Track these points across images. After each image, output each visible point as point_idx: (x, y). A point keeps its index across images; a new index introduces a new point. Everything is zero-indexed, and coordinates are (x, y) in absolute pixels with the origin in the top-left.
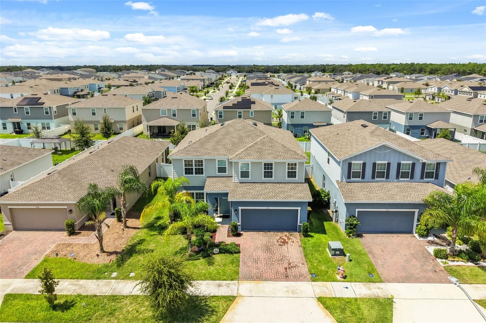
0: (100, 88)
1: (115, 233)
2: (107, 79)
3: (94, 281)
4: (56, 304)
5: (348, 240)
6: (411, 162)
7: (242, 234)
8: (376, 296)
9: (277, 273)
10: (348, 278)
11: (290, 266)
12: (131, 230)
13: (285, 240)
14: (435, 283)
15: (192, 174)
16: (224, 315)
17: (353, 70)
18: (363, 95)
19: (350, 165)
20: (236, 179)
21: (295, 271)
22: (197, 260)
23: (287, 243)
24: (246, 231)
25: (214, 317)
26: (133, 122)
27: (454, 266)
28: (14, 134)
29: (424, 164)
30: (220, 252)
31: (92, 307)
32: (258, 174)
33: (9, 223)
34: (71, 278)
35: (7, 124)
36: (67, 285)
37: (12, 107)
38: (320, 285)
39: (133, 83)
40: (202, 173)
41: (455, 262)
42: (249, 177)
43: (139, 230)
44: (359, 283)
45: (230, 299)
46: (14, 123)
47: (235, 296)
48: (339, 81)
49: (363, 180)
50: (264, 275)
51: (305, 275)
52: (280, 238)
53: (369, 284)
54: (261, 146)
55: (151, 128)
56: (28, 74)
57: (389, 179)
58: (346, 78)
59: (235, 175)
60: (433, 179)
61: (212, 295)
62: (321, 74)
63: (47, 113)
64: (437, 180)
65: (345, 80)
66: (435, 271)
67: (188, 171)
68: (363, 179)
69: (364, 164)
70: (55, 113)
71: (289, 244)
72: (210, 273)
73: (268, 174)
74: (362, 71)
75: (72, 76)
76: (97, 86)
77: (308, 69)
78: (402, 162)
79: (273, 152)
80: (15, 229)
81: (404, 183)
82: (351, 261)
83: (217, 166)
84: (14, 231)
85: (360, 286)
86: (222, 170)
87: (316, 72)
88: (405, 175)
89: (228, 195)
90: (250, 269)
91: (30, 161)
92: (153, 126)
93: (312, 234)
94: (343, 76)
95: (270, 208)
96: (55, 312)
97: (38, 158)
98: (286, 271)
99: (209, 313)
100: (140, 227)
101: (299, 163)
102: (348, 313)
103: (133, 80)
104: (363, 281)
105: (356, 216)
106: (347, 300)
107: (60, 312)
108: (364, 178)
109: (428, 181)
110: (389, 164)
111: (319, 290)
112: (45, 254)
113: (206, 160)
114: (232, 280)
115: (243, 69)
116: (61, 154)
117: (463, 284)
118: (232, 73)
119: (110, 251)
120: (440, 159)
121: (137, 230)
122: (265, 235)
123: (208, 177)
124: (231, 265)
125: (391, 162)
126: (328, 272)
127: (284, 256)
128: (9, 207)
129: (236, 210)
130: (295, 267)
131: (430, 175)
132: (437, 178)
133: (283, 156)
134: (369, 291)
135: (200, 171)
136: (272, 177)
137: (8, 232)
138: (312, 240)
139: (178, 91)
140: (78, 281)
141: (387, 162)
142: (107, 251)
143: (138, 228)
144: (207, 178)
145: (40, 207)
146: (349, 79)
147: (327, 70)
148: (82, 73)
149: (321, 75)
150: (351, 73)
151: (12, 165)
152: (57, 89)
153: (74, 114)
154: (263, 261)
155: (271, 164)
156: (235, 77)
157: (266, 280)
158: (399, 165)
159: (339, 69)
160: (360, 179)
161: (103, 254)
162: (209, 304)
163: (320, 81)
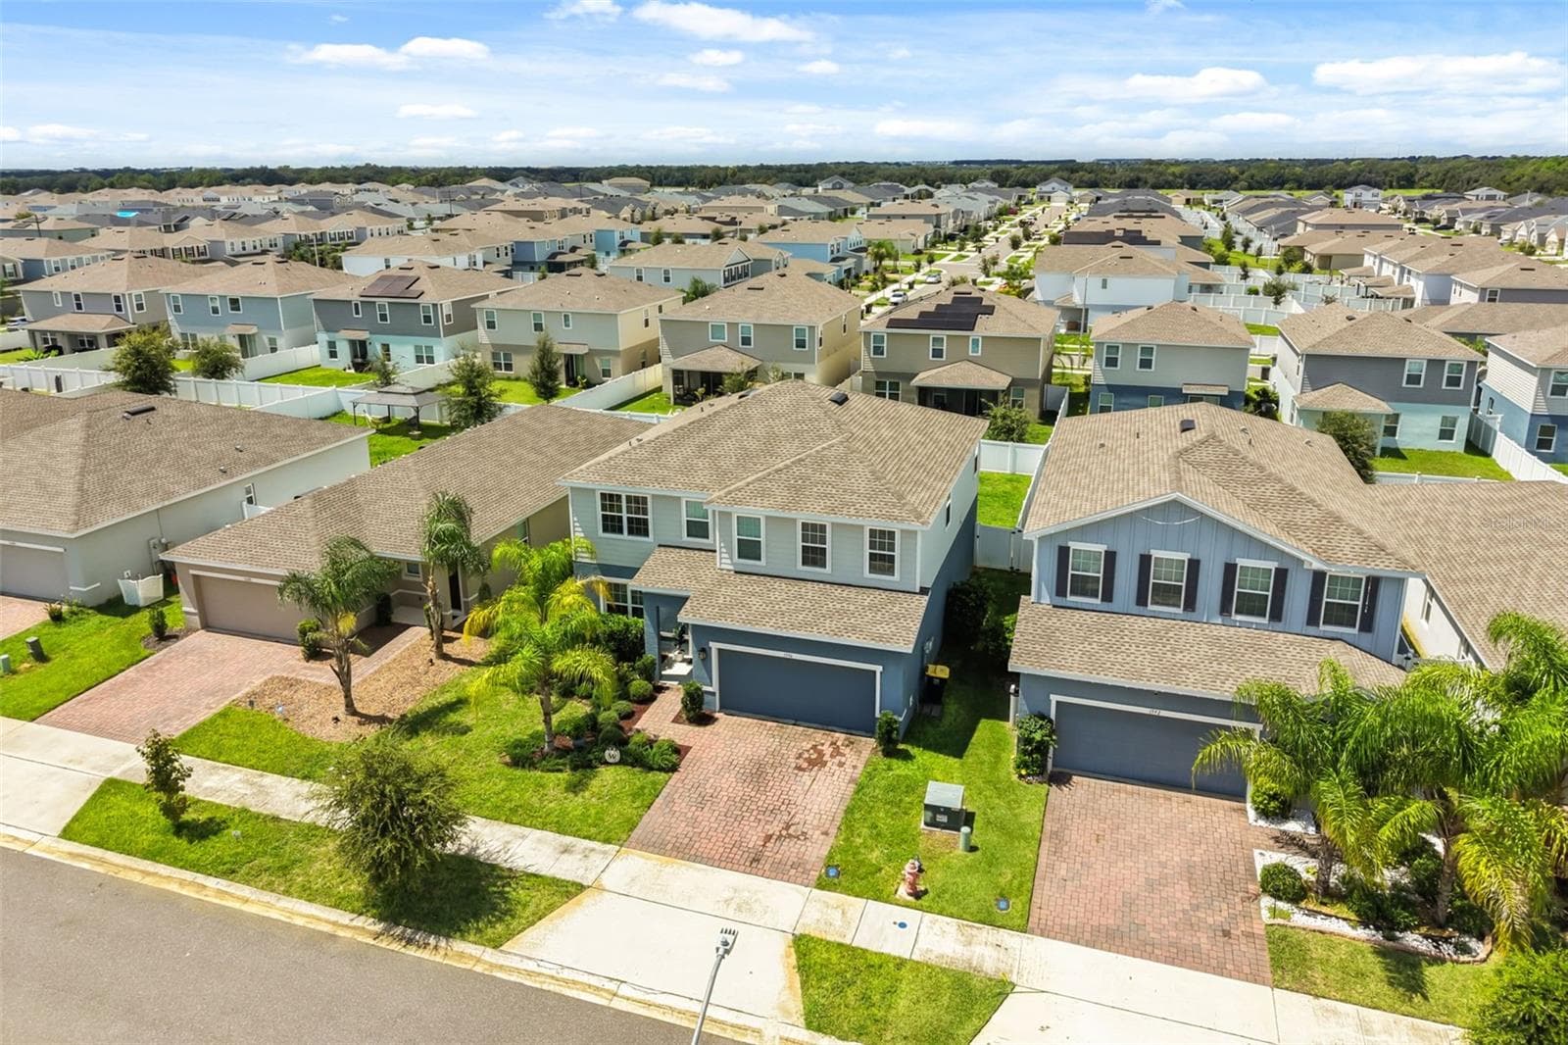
0: (624, 244)
1: (408, 668)
2: (667, 212)
3: (297, 781)
4: (187, 822)
5: (1011, 787)
6: (1272, 565)
7: (717, 719)
8: (970, 968)
9: (737, 845)
10: (925, 901)
11: (784, 833)
12: (451, 664)
13: (821, 754)
14: (1197, 970)
15: (621, 531)
16: (525, 929)
17: (1518, 179)
18: (1461, 285)
19: (1063, 552)
20: (726, 560)
21: (789, 850)
22: (553, 771)
23: (824, 764)
24: (733, 712)
25: (500, 927)
26: (644, 354)
27: (1304, 929)
28: (353, 371)
29: (1319, 577)
30: (622, 762)
31: (254, 843)
32: (783, 551)
33: (192, 610)
34: (252, 767)
35: (337, 344)
36: (236, 782)
37: (350, 302)
38: (831, 902)
39: (725, 229)
40: (646, 534)
41: (1319, 917)
42: (759, 559)
43: (469, 669)
44: (949, 919)
45: (569, 890)
46: (352, 343)
47: (585, 884)
48: (1436, 222)
49: (1106, 606)
50: (697, 845)
51: (808, 867)
52: (814, 747)
53: (978, 928)
54: (810, 471)
55: (678, 376)
56: (477, 194)
57: (1193, 611)
58: (1466, 212)
59: (724, 550)
60: (1355, 631)
61: (531, 870)
62: (1377, 196)
63: (427, 319)
64: (1366, 636)
65: (1461, 219)
66: (1227, 934)
67: (612, 525)
68: (1105, 603)
69: (1111, 557)
70: (449, 319)
71: (827, 769)
72: (564, 813)
73: (814, 556)
74: (1551, 185)
75: (574, 203)
76: (617, 235)
77: (1349, 173)
78: (1241, 562)
79: (834, 491)
80: (207, 626)
81: (1246, 630)
82: (973, 849)
83: (685, 519)
84: (203, 631)
85: (947, 928)
86: (698, 529)
87: (1358, 190)
88: (1251, 606)
89: (684, 604)
90: (674, 820)
91: (301, 457)
92: (689, 372)
93: (914, 751)
94: (1457, 206)
95: (796, 656)
96: (175, 840)
97: (324, 449)
98: (764, 846)
99: (494, 916)
100: (478, 660)
101: (902, 531)
102: (851, 995)
103: (728, 219)
104: (965, 916)
105: (1053, 716)
106: (876, 961)
107: (185, 843)
108: (1111, 601)
109: (1334, 636)
110: (1194, 565)
111: (817, 916)
112: (234, 697)
113: (654, 496)
114: (607, 841)
115: (1108, 176)
116: (419, 438)
117: (1292, 990)
118: (1054, 190)
119: (372, 713)
120: (1380, 567)
121: (466, 667)
122: (776, 733)
123: (660, 546)
124: (628, 801)
125: (1202, 556)
126: (880, 870)
127: (787, 802)
128: (192, 572)
129: (703, 650)
130: (798, 838)
131: (1341, 615)
132: (1367, 626)
133: (858, 506)
134: (959, 949)
135: (639, 528)
136: (824, 565)
137: (189, 631)
138: (900, 768)
139: (836, 255)
140: (261, 776)
141: (1189, 556)
142: (364, 712)
143: (471, 663)
144: (657, 549)
145: (254, 580)
146: (1473, 218)
147: (1421, 179)
148: (611, 191)
149: (1380, 198)
150: (1500, 194)
151: (253, 464)
152: (505, 244)
153: (491, 325)
154: (722, 804)
155: (823, 528)
156: (1064, 204)
157: (696, 858)
158: (1230, 569)
159: (1465, 176)
160: (1098, 601)
161: (350, 718)
162: (508, 892)
163: (1343, 227)
